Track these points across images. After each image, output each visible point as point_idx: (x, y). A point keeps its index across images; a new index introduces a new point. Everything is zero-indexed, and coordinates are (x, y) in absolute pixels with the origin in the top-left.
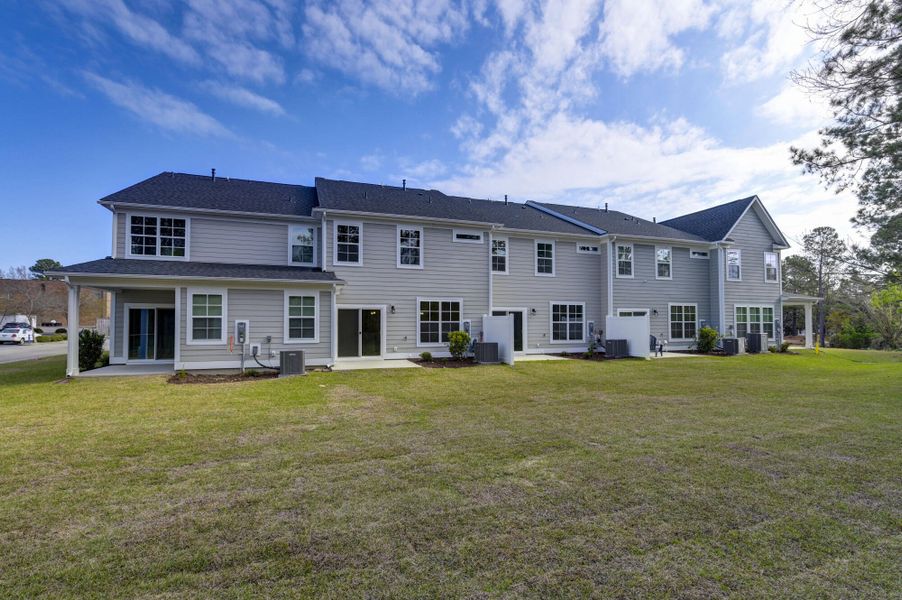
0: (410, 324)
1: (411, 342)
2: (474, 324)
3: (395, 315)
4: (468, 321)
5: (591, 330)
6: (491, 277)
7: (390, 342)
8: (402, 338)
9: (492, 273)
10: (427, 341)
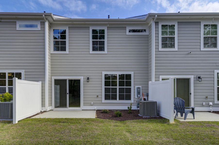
5: (139, 93)
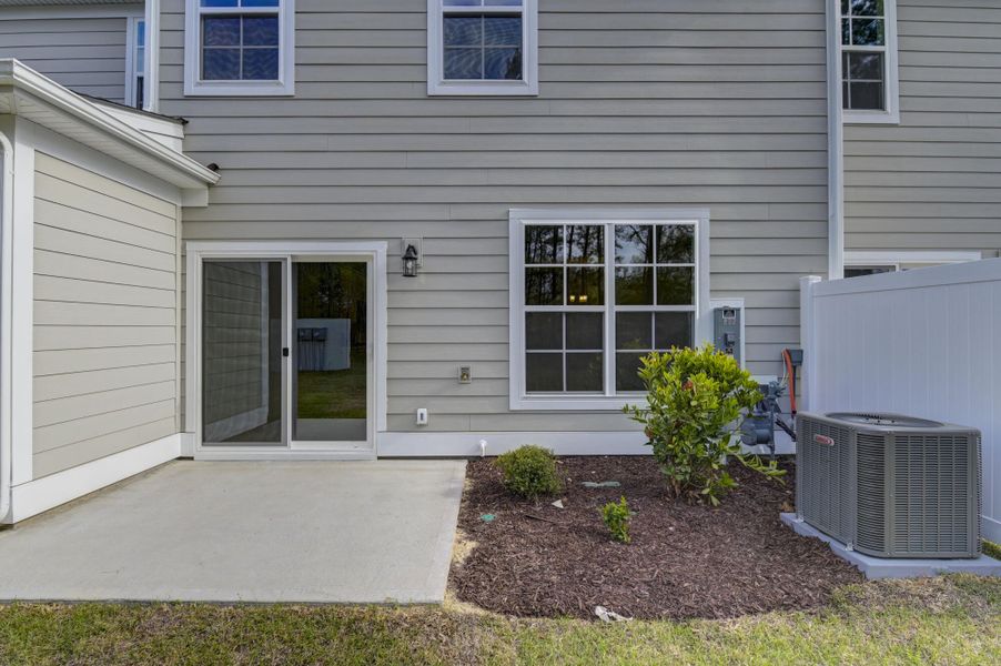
0: (480, 318)
1: (486, 388)
2: (757, 318)
3: (421, 282)
4: (732, 303)
6: (839, 134)
7: (401, 389)
8: (451, 370)
9: (843, 116)
10: (554, 386)
